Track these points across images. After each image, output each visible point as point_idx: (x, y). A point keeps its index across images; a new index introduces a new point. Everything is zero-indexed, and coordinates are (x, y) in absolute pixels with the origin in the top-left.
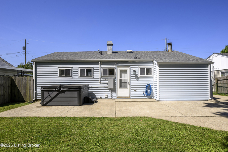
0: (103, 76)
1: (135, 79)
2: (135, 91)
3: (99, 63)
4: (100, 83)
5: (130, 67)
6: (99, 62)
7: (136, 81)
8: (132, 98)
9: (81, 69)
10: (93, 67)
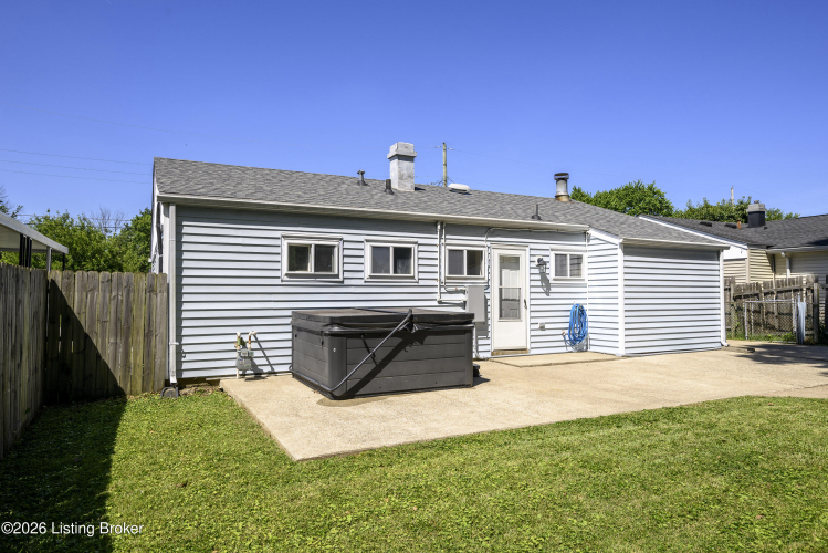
0: (448, 278)
1: (541, 290)
2: (542, 328)
3: (439, 227)
4: (440, 302)
5: (528, 249)
6: (435, 223)
7: (544, 296)
8: (533, 352)
9: (373, 247)
10: (415, 240)
